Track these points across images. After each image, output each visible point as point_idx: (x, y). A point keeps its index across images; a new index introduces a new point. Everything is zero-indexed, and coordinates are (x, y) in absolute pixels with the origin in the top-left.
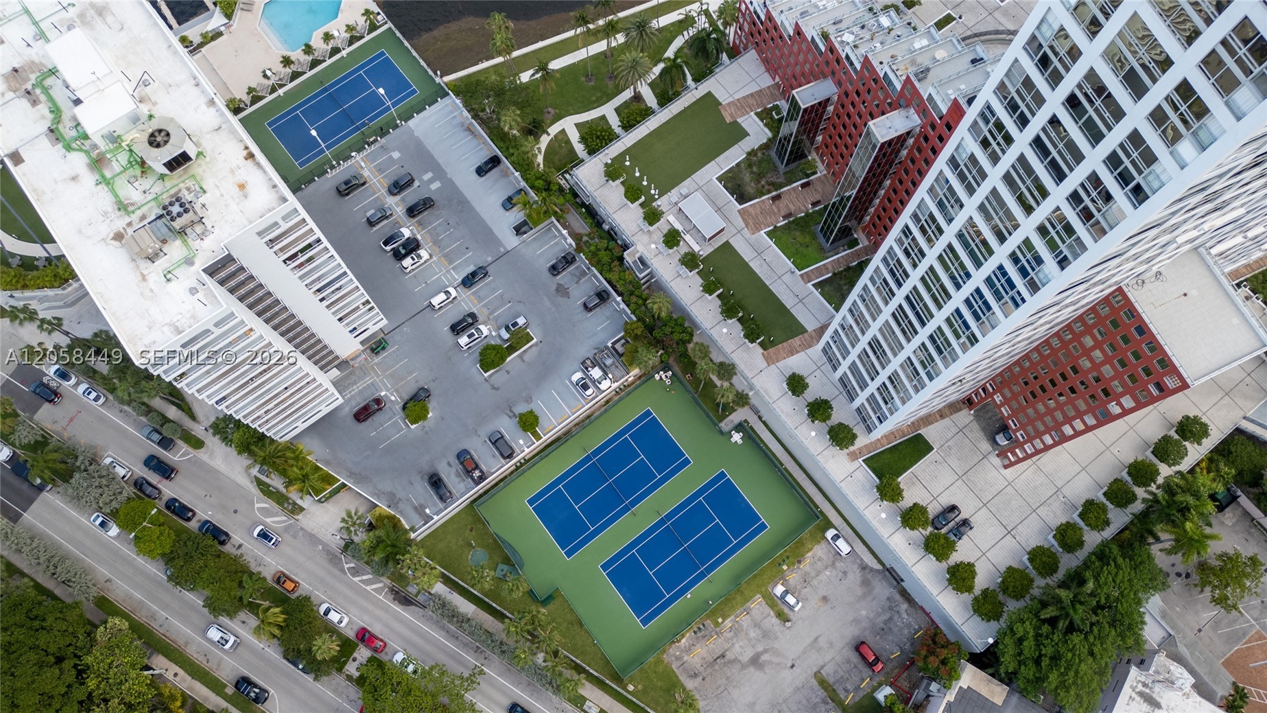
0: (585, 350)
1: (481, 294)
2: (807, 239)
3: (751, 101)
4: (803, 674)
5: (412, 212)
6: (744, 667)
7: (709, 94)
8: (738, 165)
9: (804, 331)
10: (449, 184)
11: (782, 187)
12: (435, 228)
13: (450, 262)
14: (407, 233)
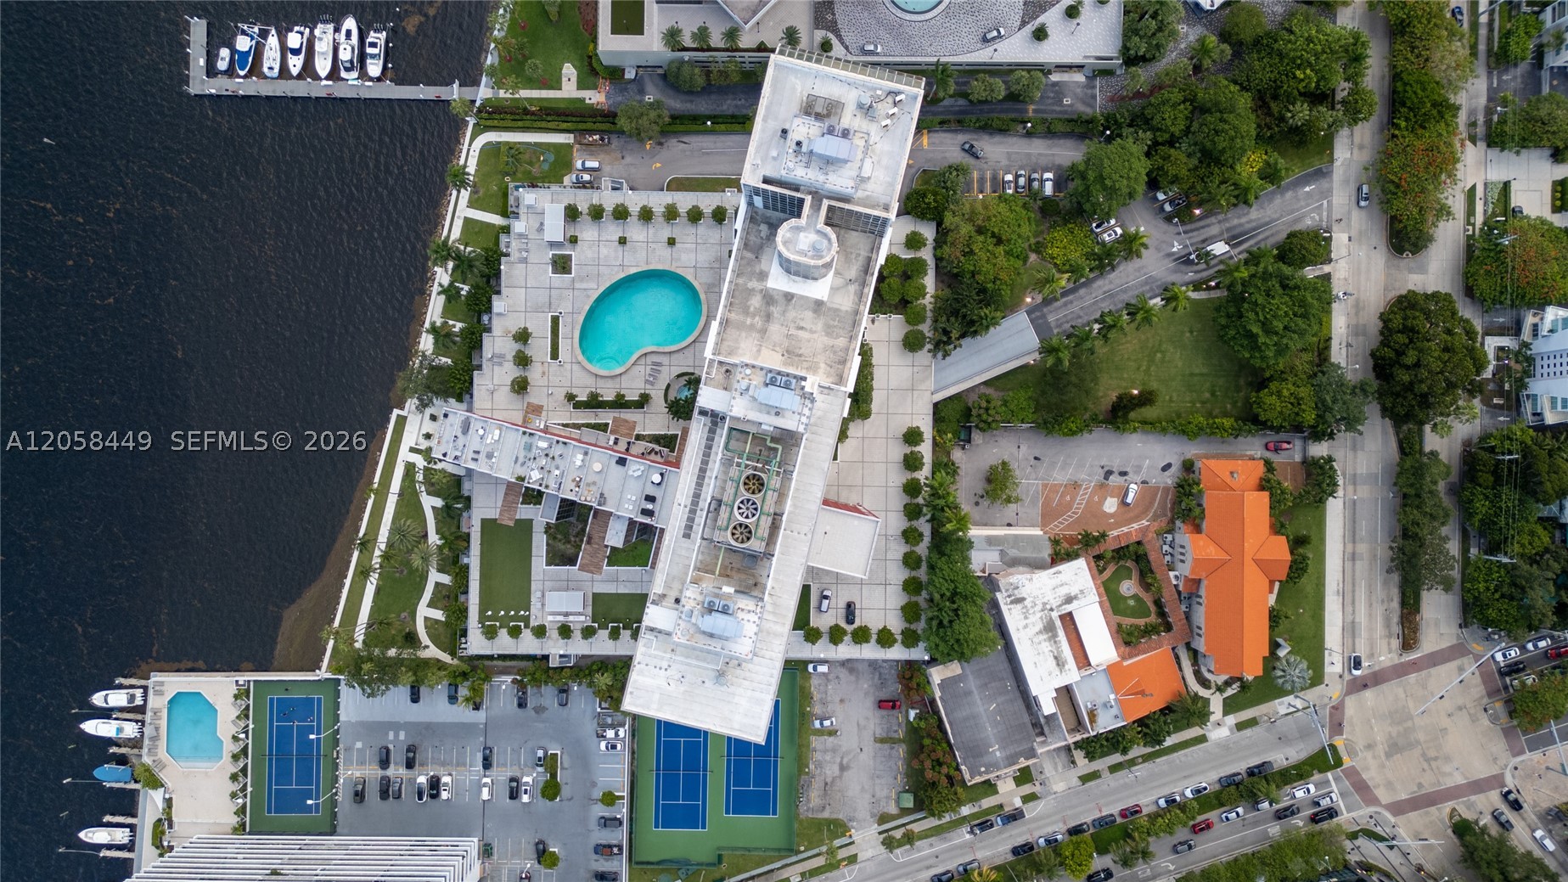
0: (590, 727)
1: (502, 761)
3: (510, 498)
4: (870, 747)
5: (410, 765)
6: (840, 777)
7: (484, 521)
8: (548, 544)
10: (406, 726)
11: (584, 530)
12: (433, 758)
13: (465, 765)
14: (422, 780)
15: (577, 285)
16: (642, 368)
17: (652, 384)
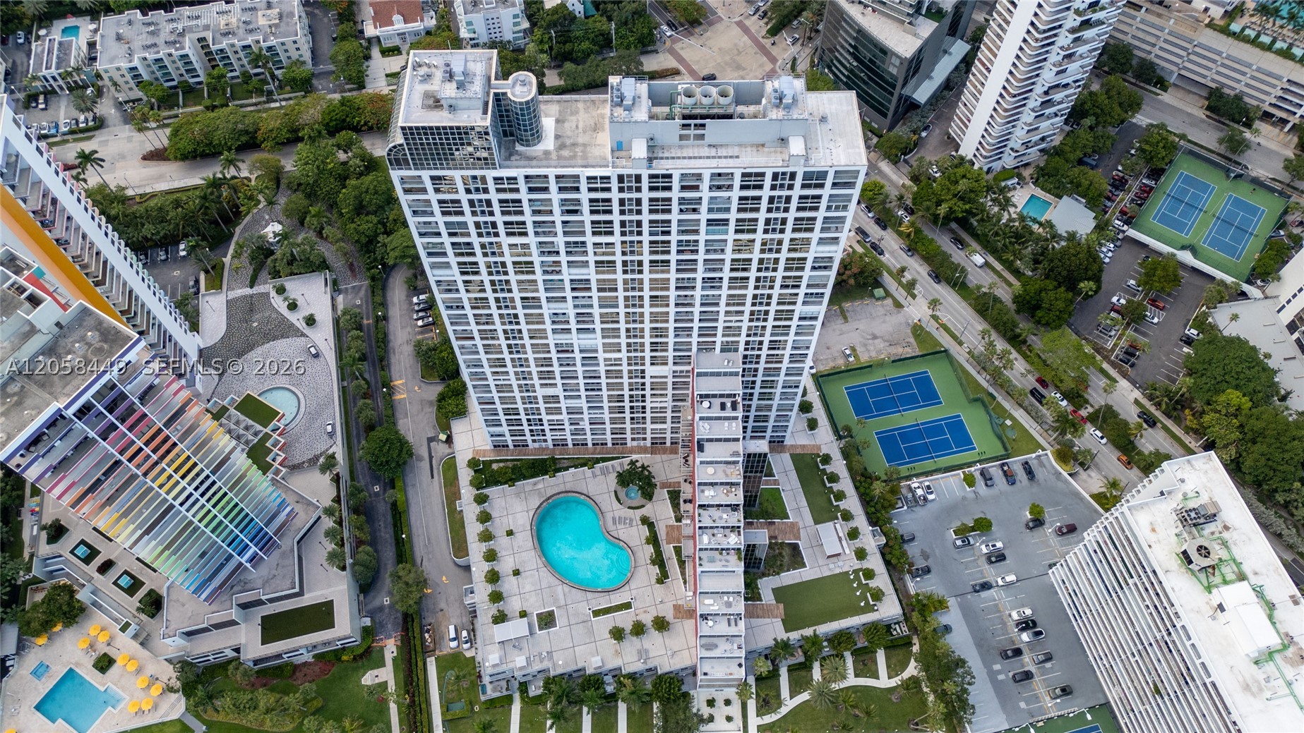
0: (921, 513)
1: (979, 575)
2: (766, 504)
3: (760, 612)
4: (853, 324)
5: (1018, 652)
6: (882, 337)
7: (787, 630)
8: (788, 570)
9: (792, 456)
10: (987, 665)
12: (1003, 635)
13: (996, 605)
14: (1025, 637)
15: (562, 603)
16: (621, 532)
17: (631, 520)
